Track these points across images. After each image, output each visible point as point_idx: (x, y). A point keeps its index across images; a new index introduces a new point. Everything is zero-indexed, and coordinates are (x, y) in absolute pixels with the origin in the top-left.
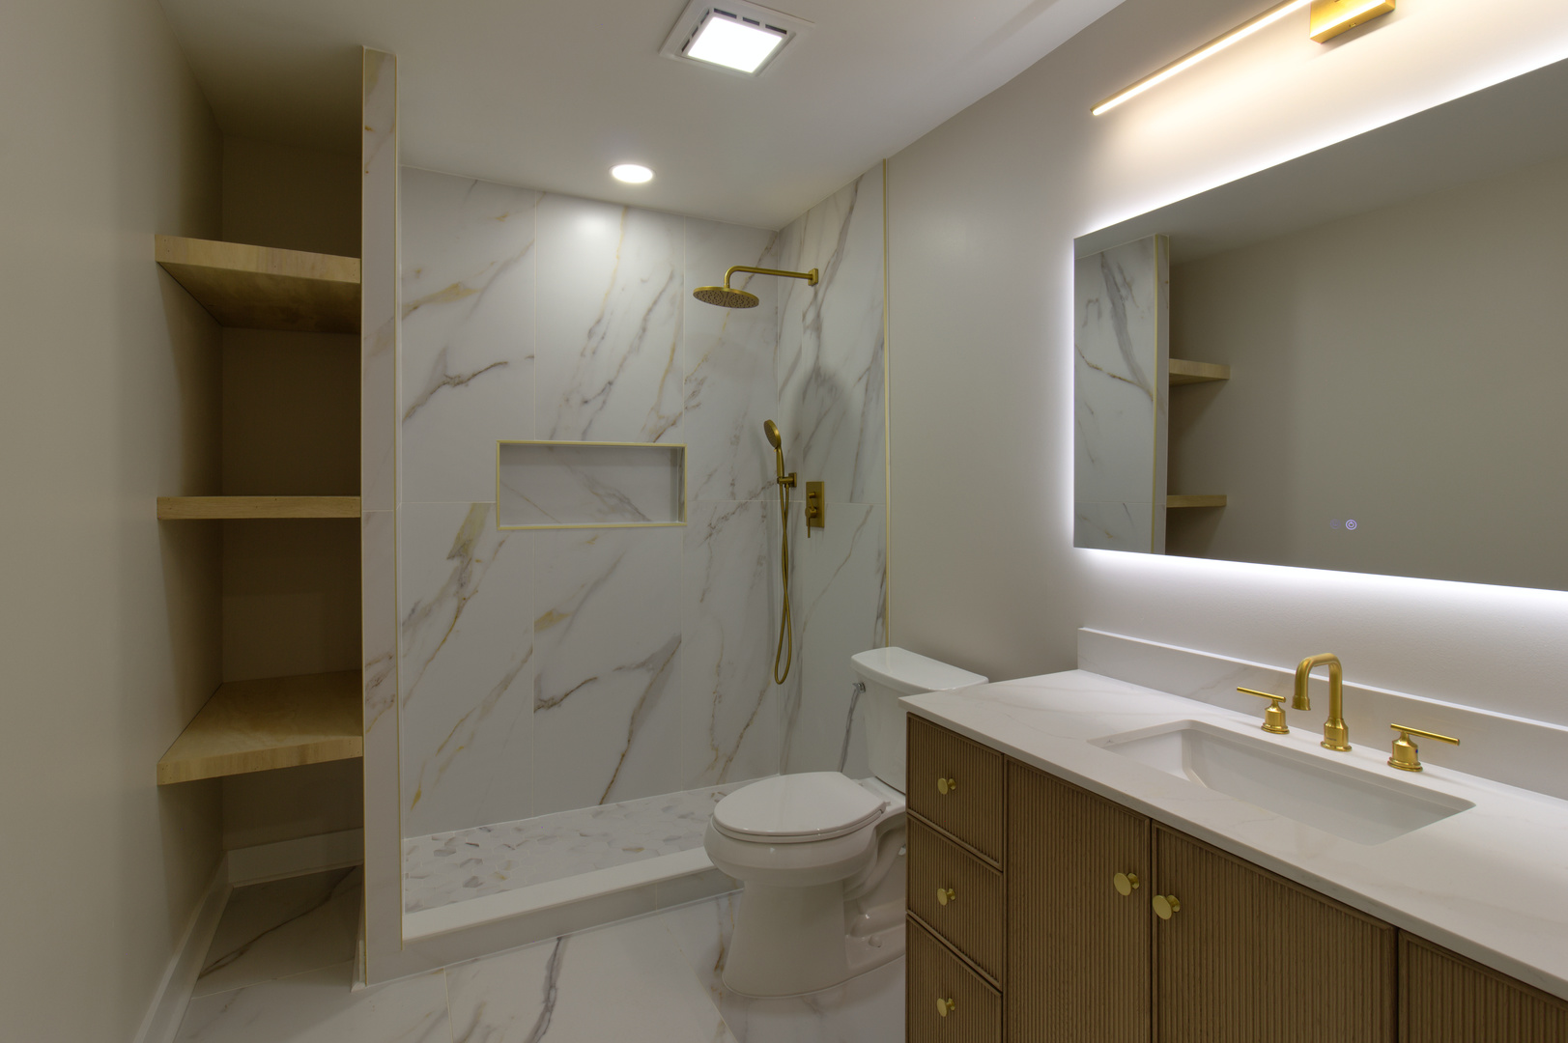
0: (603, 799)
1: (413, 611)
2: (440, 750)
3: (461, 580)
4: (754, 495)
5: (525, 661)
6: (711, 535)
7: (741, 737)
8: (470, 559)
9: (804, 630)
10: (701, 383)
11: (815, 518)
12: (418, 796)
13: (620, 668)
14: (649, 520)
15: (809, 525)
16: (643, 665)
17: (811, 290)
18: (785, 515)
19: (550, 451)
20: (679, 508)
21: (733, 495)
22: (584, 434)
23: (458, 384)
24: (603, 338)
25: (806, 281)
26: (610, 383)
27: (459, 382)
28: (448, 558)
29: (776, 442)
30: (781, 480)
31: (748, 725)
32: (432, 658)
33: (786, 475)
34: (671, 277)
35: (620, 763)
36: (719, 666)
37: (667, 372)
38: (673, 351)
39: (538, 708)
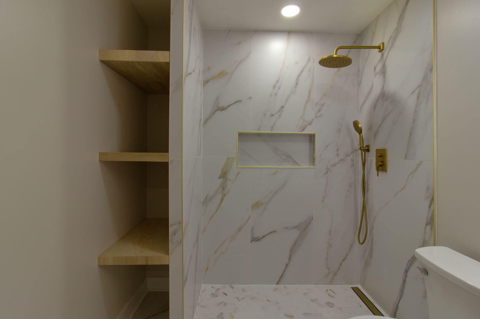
0: (278, 282)
1: (206, 198)
2: (215, 252)
3: (223, 187)
4: (347, 155)
5: (247, 221)
6: (327, 172)
7: (341, 265)
8: (227, 179)
9: (374, 220)
10: (323, 105)
11: (382, 166)
12: (207, 269)
13: (286, 228)
14: (300, 165)
15: (378, 170)
16: (296, 227)
17: (380, 54)
18: (364, 164)
19: (259, 136)
20: (312, 160)
21: (338, 155)
22: (272, 129)
23: (223, 110)
24: (279, 88)
25: (377, 50)
26: (282, 107)
27: (223, 109)
28: (219, 178)
29: (359, 130)
30: (362, 148)
31: (344, 260)
32: (213, 217)
33: (364, 146)
34: (309, 60)
35: (286, 268)
36: (330, 231)
37: (307, 101)
38: (310, 92)
39: (252, 241)
